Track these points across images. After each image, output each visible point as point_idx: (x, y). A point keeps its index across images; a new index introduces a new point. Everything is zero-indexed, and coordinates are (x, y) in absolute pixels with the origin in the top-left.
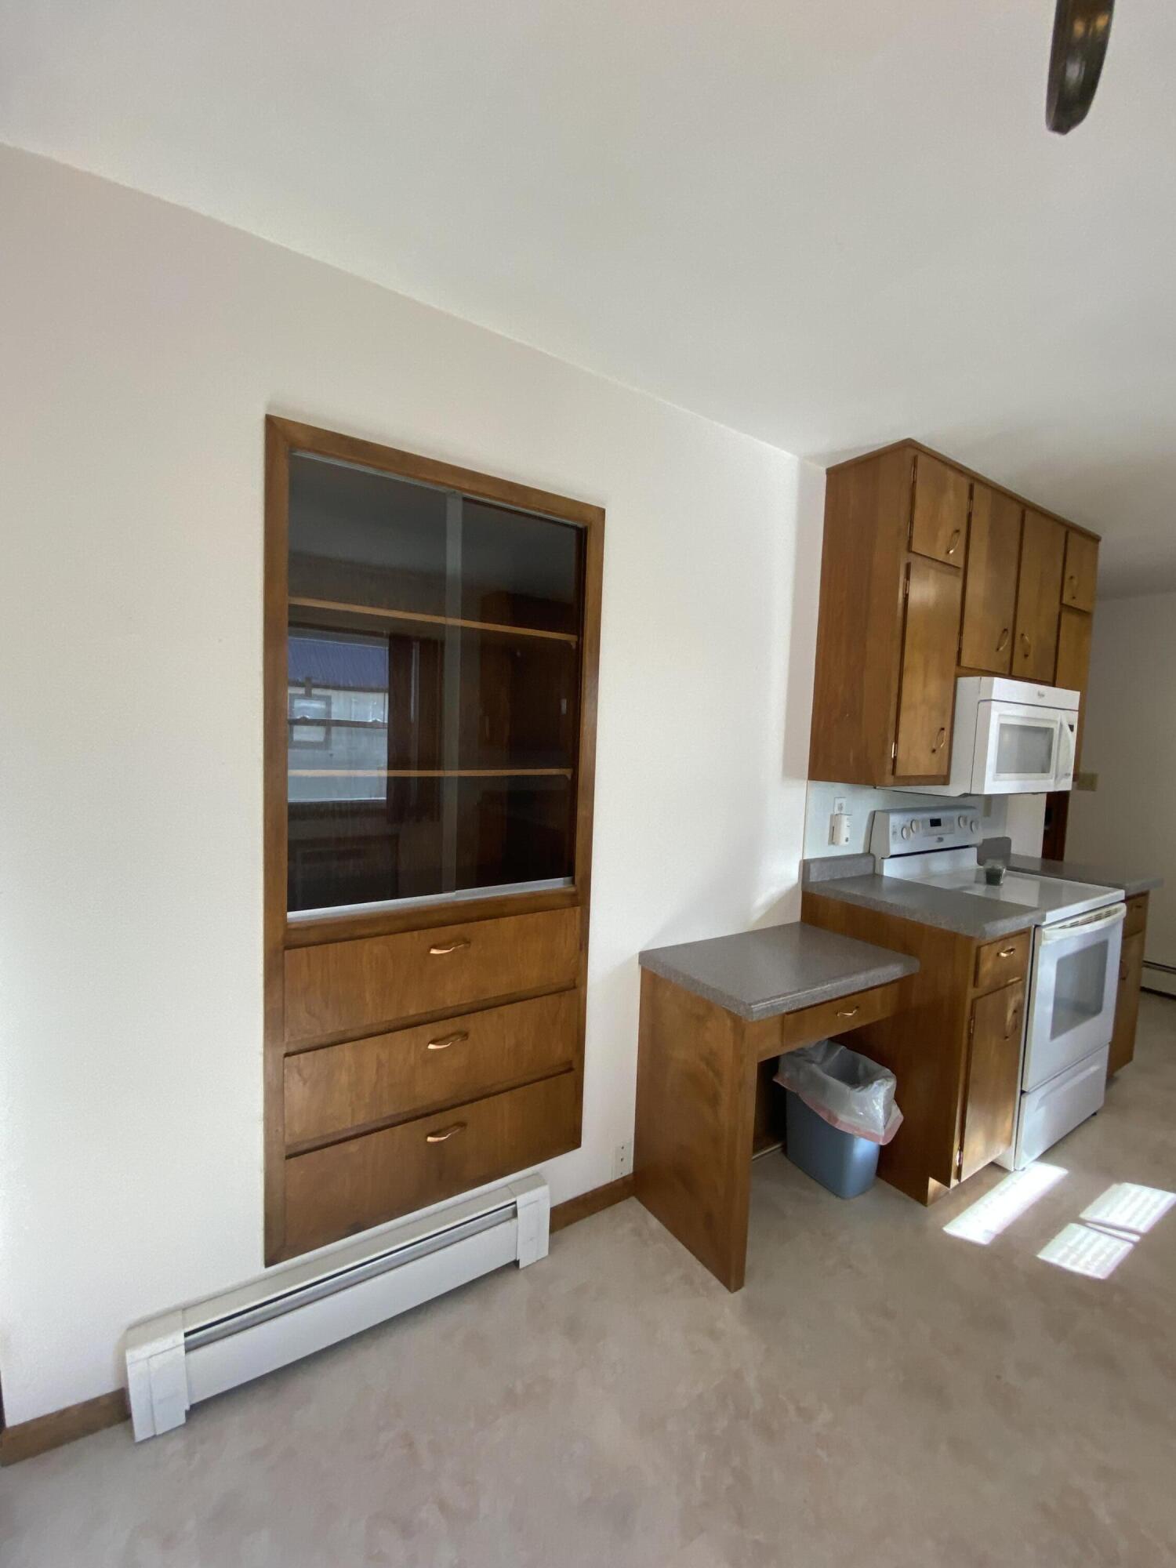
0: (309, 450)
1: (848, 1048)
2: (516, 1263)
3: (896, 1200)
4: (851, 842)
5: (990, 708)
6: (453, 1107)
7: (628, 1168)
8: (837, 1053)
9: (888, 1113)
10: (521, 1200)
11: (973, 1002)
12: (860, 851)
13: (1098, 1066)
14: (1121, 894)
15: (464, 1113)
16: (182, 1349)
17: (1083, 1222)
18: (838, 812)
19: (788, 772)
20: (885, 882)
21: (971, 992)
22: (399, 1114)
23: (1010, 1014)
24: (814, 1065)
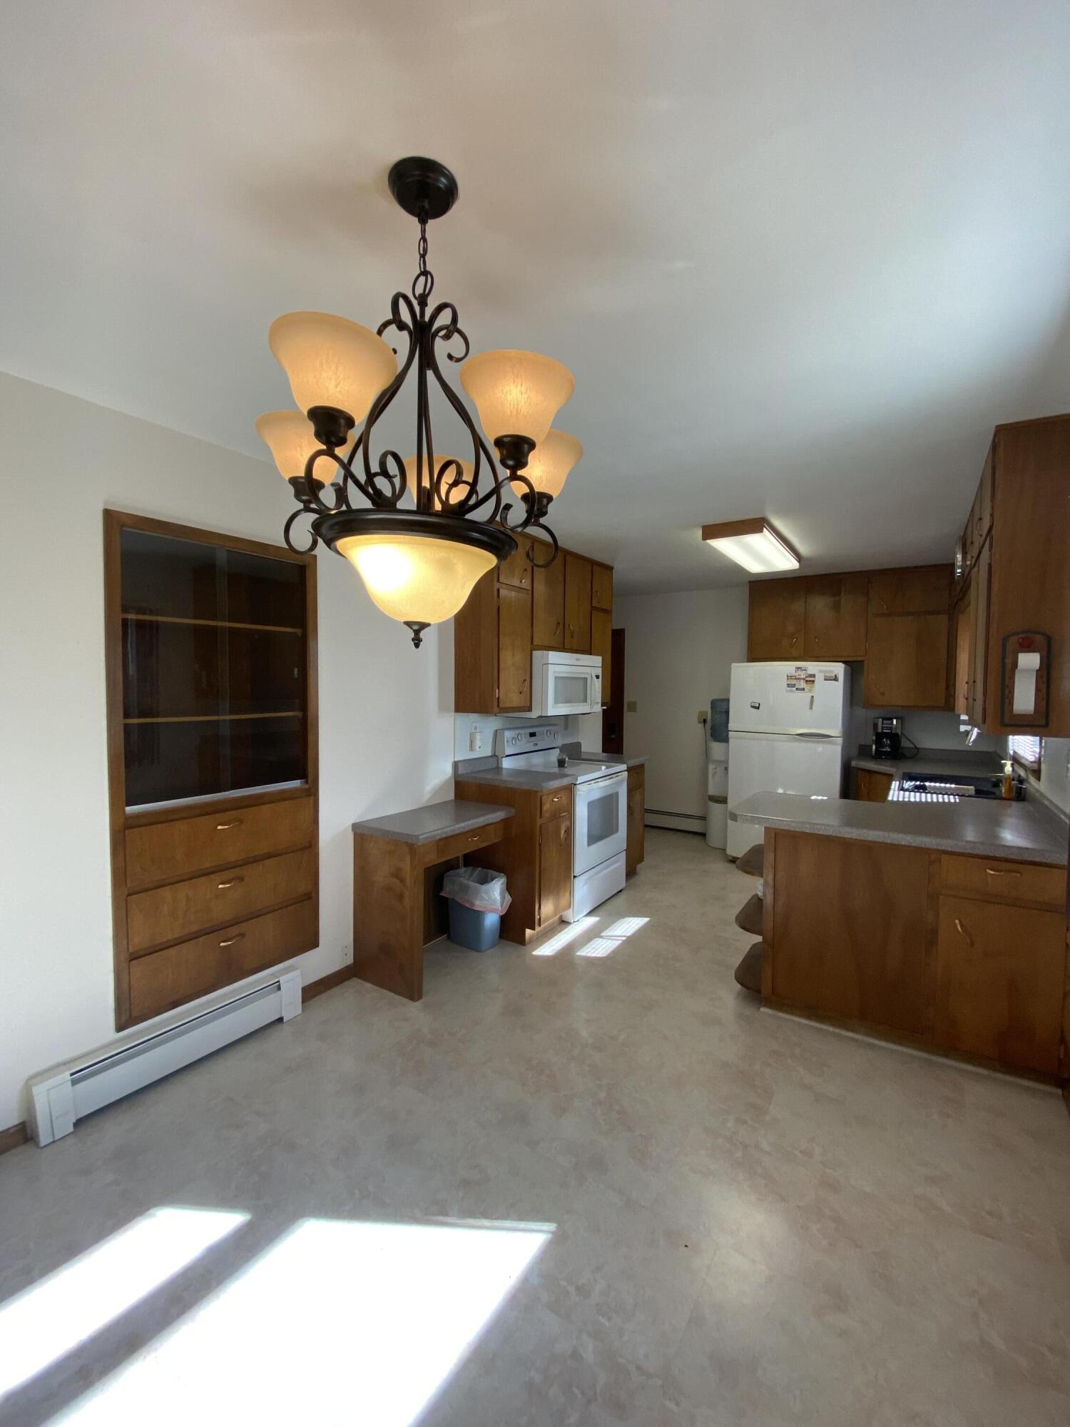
0: (131, 527)
1: (483, 868)
2: (280, 1020)
3: (511, 948)
4: (483, 749)
5: (548, 667)
6: (237, 923)
7: (350, 960)
8: (477, 872)
9: (503, 898)
10: (282, 979)
11: (541, 826)
12: (490, 754)
13: (621, 862)
14: (624, 767)
15: (243, 928)
16: (69, 1083)
17: (601, 937)
18: (474, 731)
19: (442, 708)
20: (504, 772)
21: (539, 822)
22: (201, 930)
23: (563, 832)
24: (462, 879)
